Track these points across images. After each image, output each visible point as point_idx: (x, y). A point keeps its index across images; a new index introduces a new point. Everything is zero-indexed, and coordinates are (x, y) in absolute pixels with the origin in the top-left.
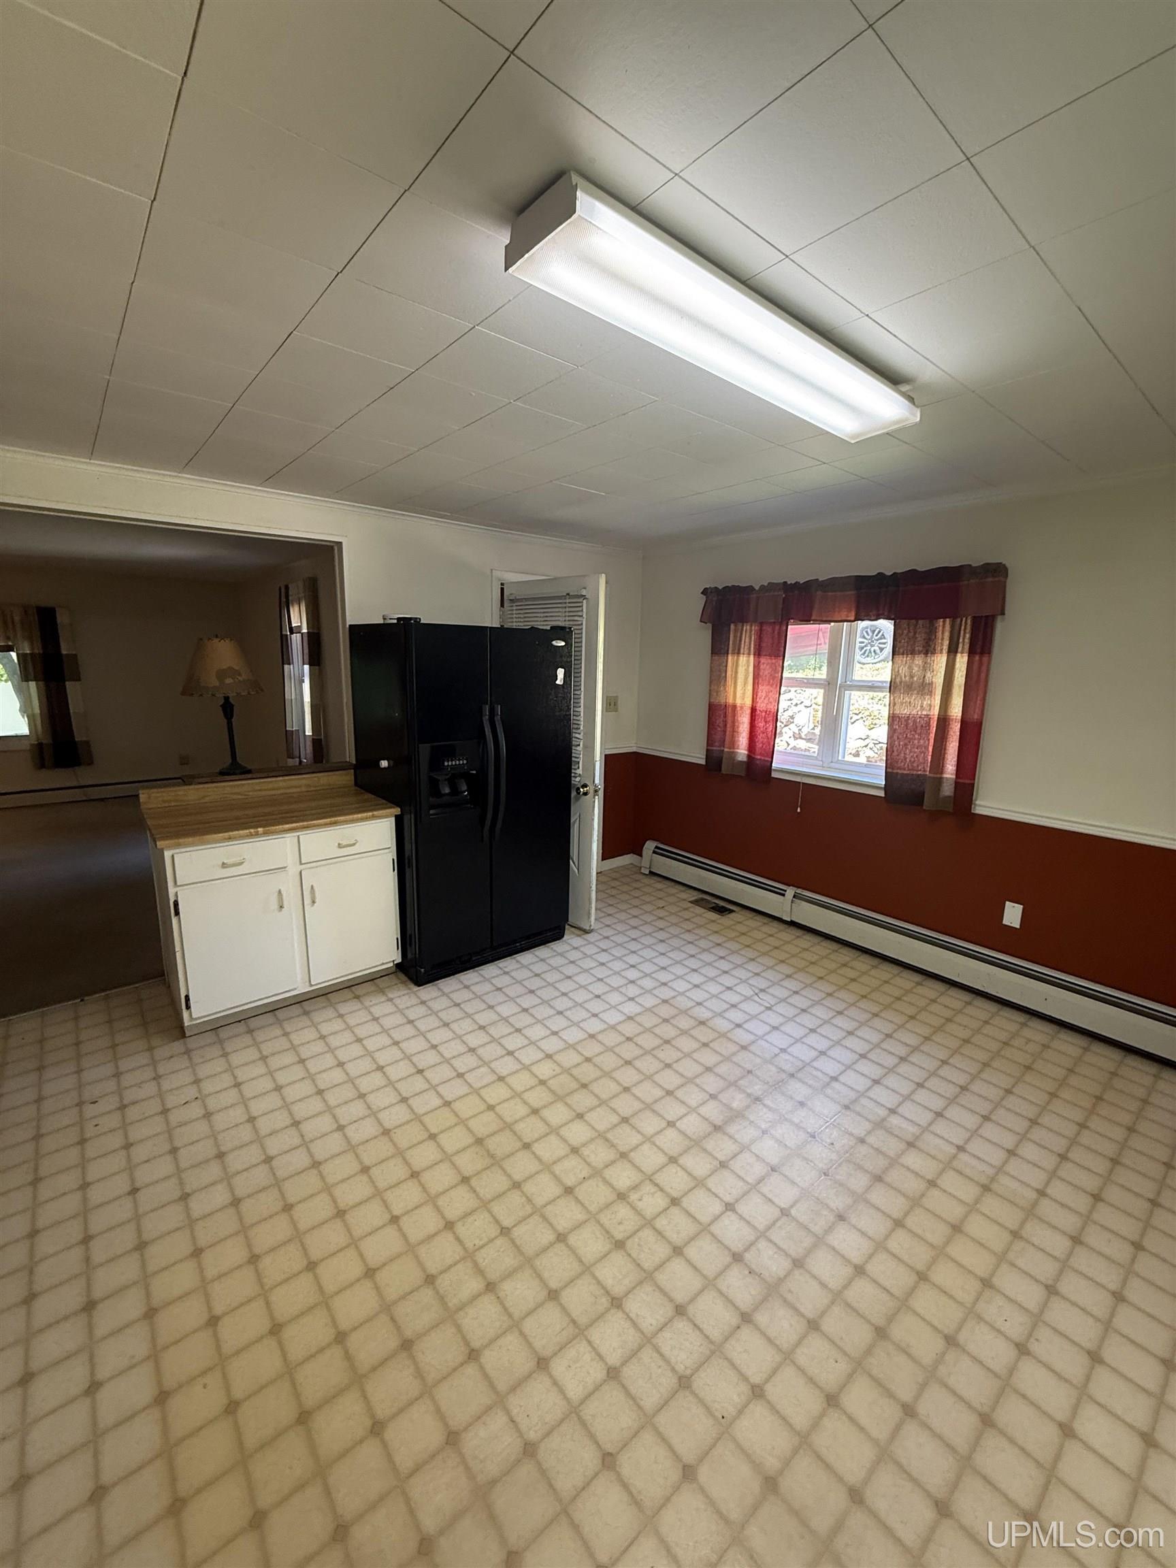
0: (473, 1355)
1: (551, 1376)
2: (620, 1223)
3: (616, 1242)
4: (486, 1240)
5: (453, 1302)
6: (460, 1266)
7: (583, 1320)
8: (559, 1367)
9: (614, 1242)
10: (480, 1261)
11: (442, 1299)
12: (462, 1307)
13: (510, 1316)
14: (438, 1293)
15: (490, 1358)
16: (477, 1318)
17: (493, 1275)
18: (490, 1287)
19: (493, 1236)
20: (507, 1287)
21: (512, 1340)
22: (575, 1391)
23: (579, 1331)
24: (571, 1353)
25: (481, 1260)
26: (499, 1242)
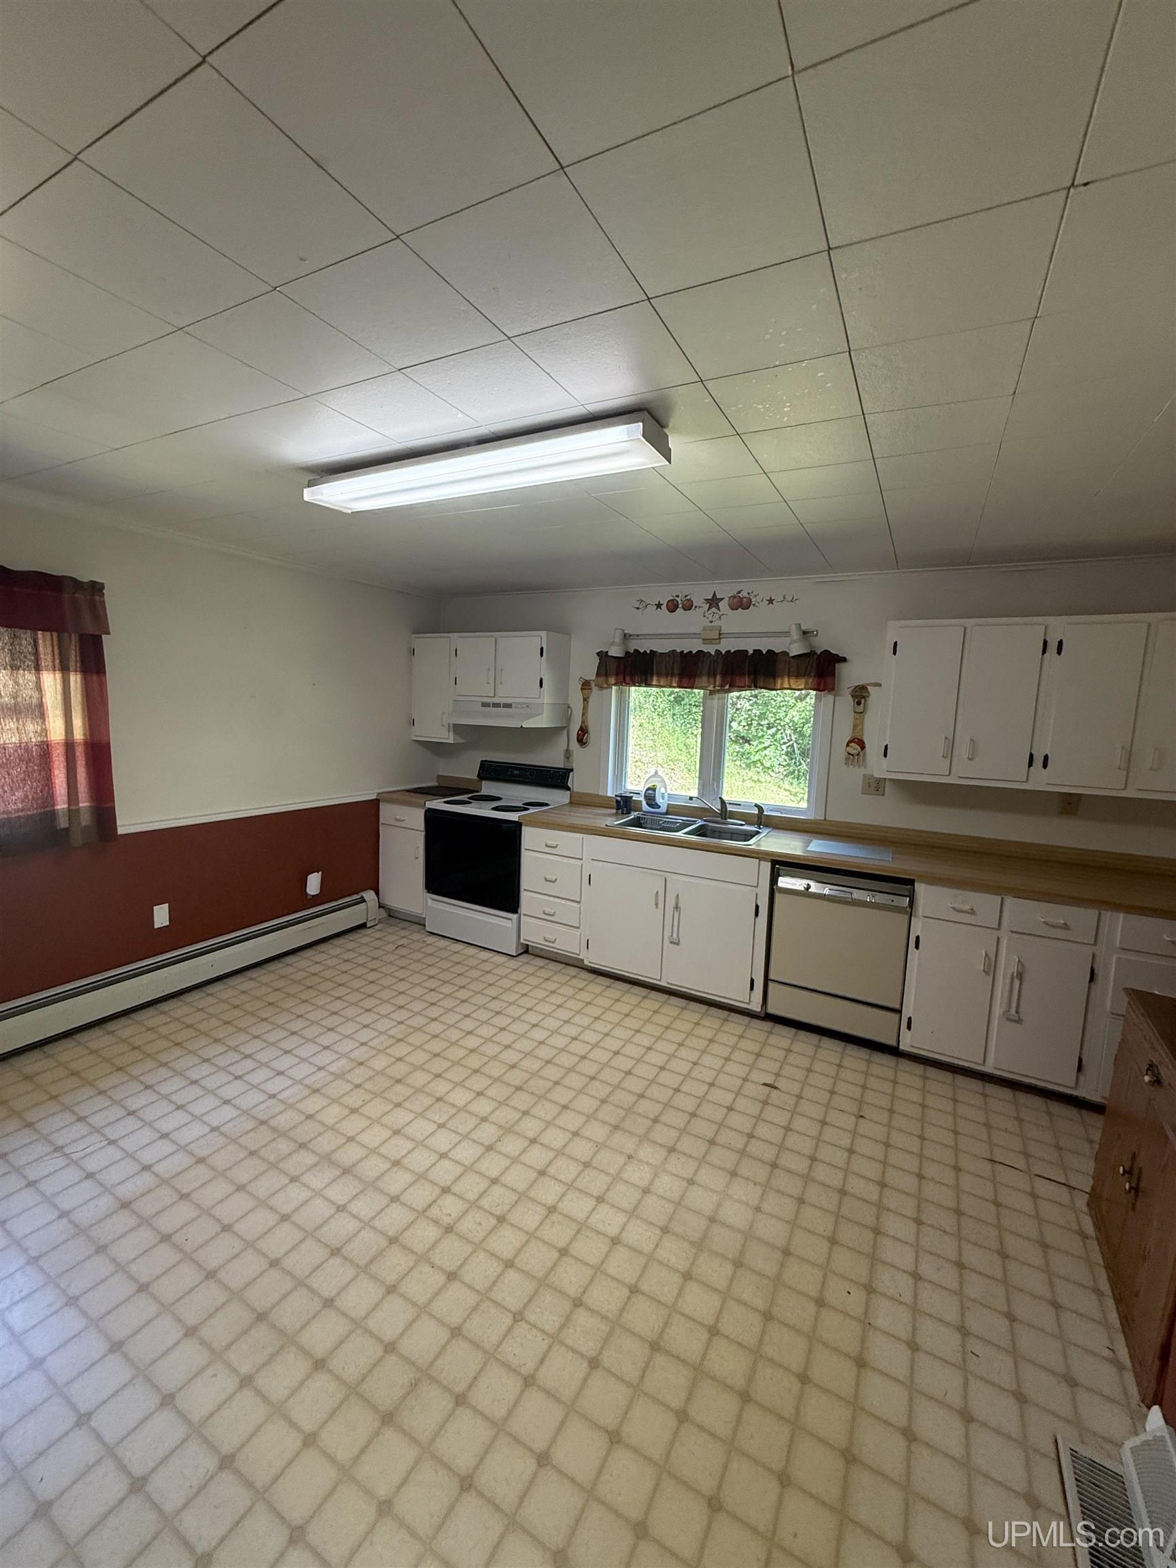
0: (634, 1290)
1: (621, 1233)
2: (480, 1224)
3: (499, 1222)
4: (534, 1331)
5: (605, 1328)
6: (569, 1342)
7: (574, 1227)
8: (613, 1231)
9: (499, 1225)
10: (557, 1325)
11: (606, 1340)
12: (604, 1318)
13: (593, 1277)
14: (602, 1348)
15: (630, 1277)
16: (608, 1301)
17: (567, 1306)
18: (578, 1303)
19: (527, 1327)
20: (572, 1290)
21: (611, 1268)
22: (621, 1218)
23: (582, 1227)
24: (600, 1227)
25: (556, 1323)
26: (532, 1318)
